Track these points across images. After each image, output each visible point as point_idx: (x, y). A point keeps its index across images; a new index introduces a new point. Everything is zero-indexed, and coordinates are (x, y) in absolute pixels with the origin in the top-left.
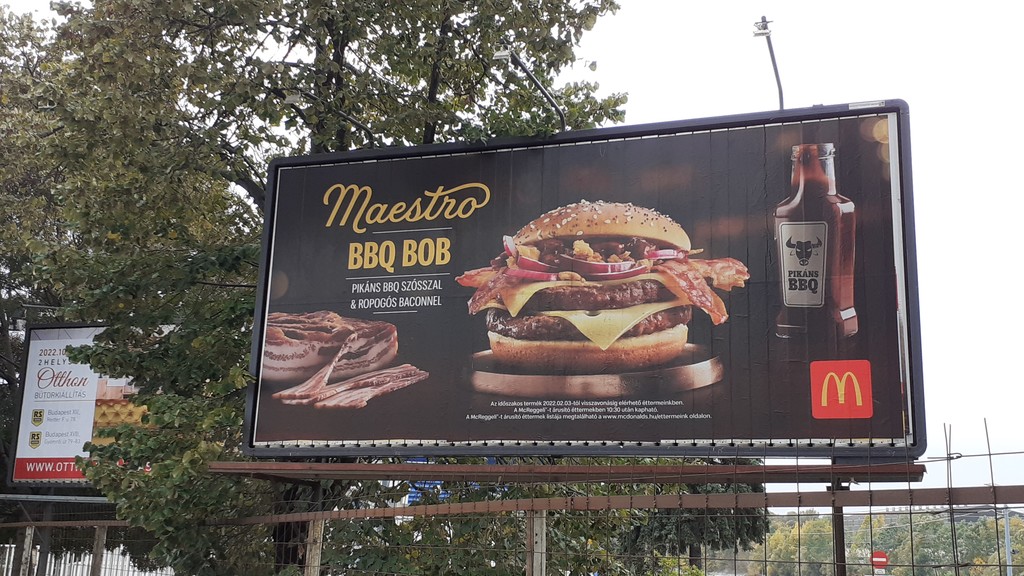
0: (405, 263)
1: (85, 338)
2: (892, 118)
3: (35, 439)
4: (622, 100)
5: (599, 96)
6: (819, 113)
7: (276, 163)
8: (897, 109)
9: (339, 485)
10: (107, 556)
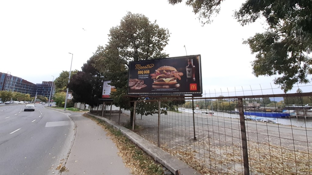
0: (144, 73)
1: (110, 82)
2: (199, 56)
3: (104, 93)
4: (169, 54)
5: (166, 54)
6: (191, 56)
7: (130, 62)
8: (200, 55)
9: (137, 98)
10: (112, 105)
